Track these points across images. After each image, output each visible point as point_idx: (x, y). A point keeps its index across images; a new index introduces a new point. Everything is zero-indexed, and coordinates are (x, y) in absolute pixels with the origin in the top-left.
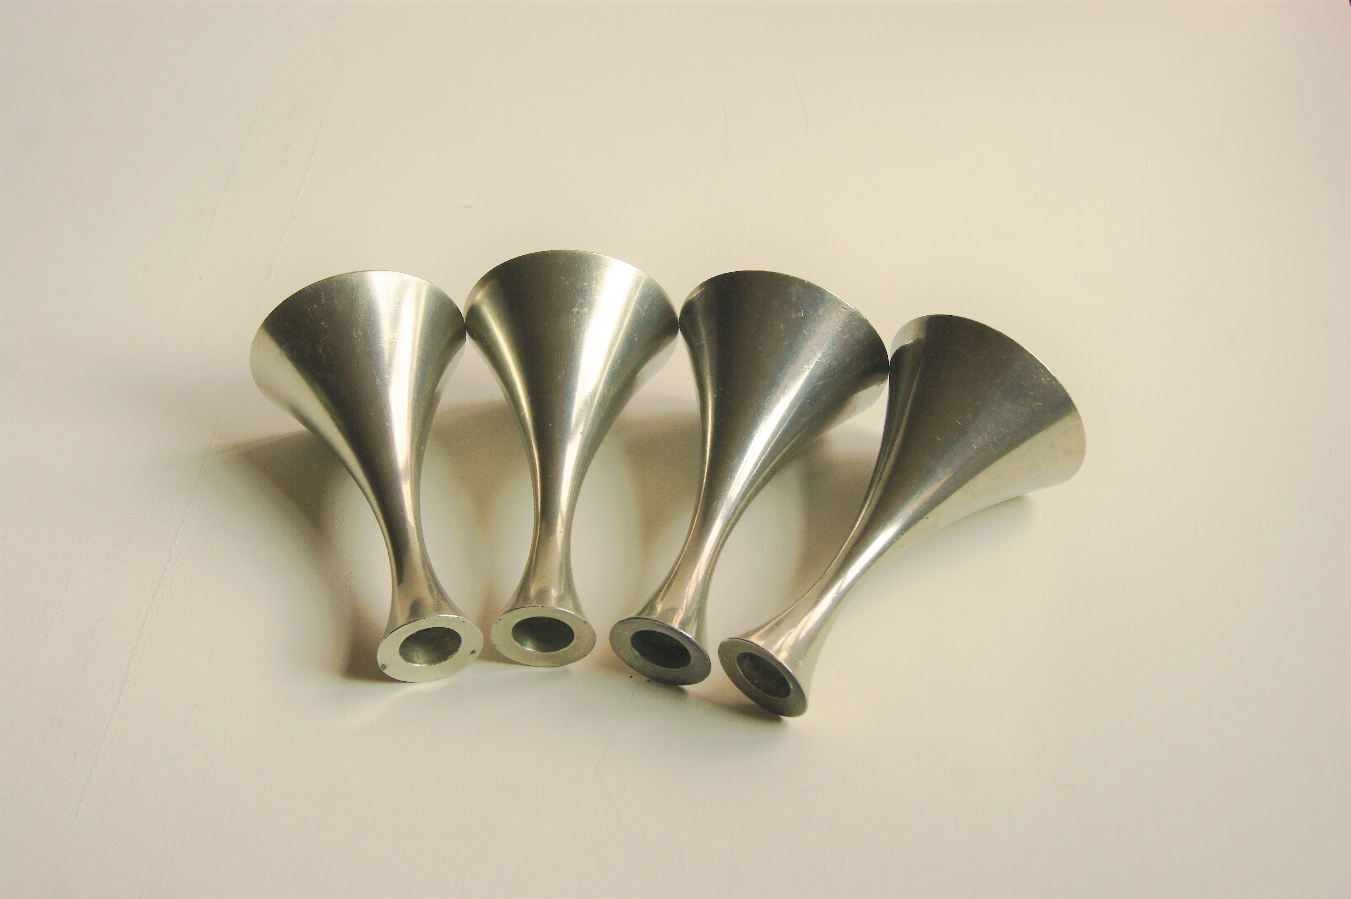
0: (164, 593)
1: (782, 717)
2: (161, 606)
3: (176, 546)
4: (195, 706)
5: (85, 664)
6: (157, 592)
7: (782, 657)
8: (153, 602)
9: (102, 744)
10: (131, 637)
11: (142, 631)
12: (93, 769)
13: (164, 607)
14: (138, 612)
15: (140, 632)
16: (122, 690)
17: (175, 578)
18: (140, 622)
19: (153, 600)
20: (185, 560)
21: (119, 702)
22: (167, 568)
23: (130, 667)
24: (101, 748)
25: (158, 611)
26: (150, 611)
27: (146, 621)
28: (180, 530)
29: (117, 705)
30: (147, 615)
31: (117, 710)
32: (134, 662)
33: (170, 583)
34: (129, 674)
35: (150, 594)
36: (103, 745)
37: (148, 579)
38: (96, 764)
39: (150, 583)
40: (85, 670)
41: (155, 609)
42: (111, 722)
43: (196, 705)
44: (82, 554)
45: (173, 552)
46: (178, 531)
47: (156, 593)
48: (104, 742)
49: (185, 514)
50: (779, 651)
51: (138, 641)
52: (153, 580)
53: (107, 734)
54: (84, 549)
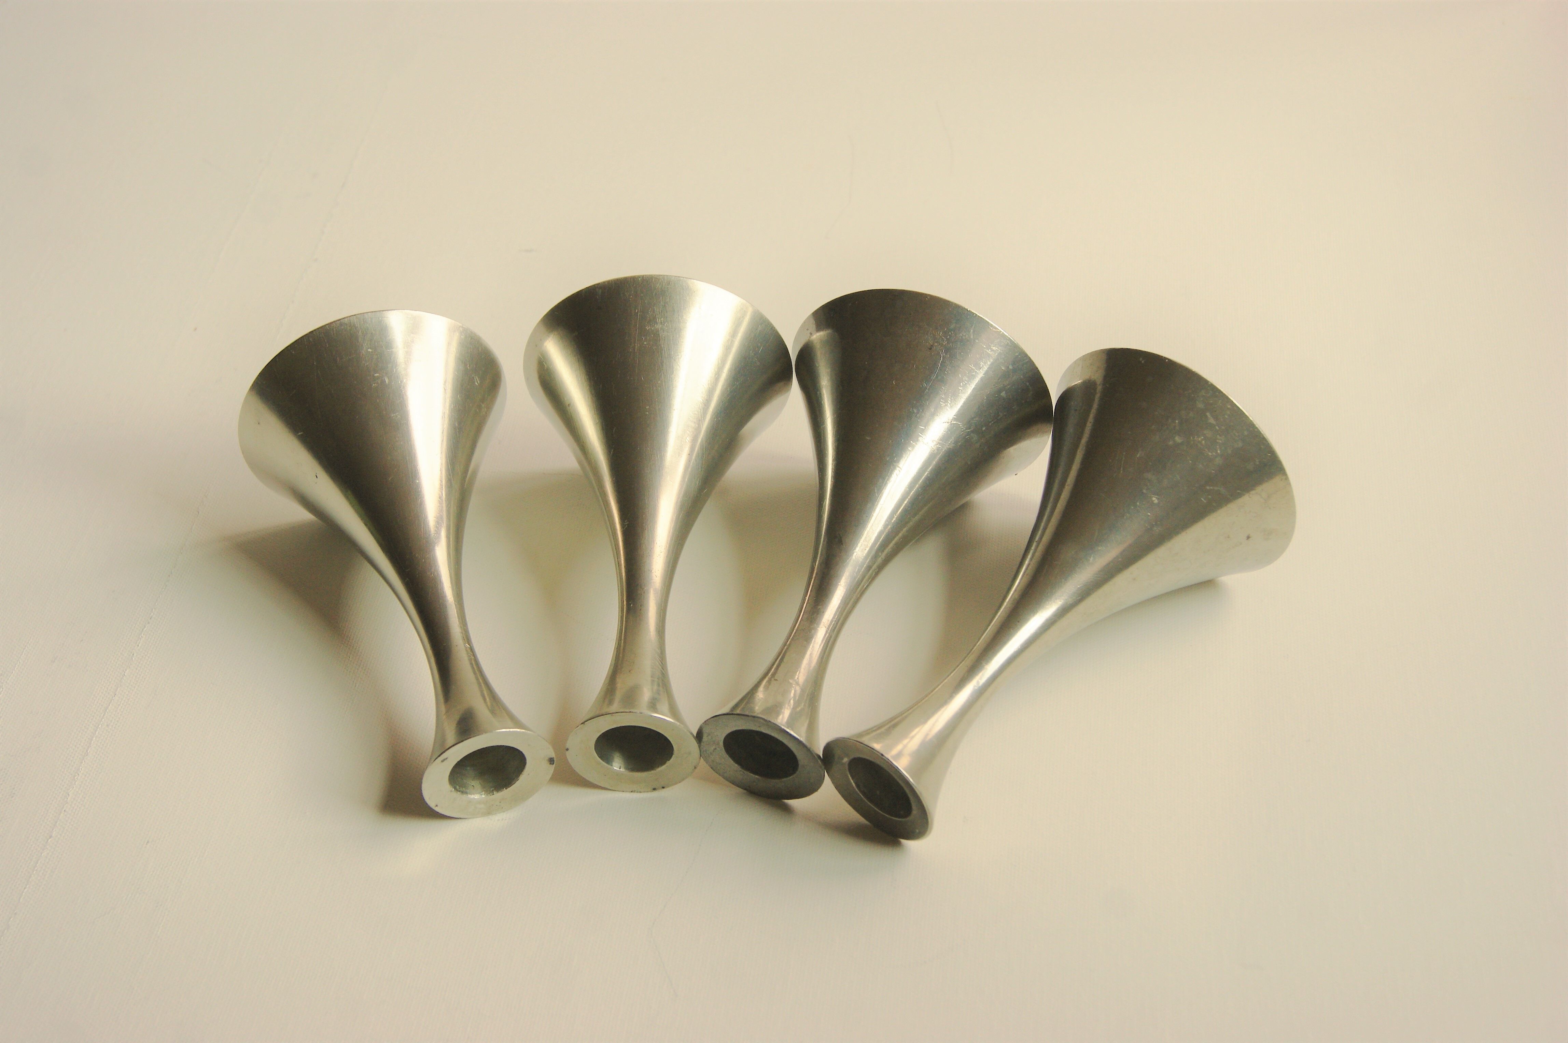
0: (119, 705)
1: (903, 841)
2: (113, 721)
3: (139, 647)
4: (146, 844)
5: (14, 789)
6: (110, 703)
7: (902, 764)
8: (104, 715)
9: (25, 888)
10: (73, 757)
11: (87, 751)
12: (11, 919)
13: (118, 721)
14: (85, 727)
15: (85, 751)
16: (56, 822)
17: (134, 687)
18: (85, 740)
19: (105, 713)
20: (148, 665)
21: (51, 837)
22: (125, 674)
23: (69, 795)
24: (24, 894)
25: (110, 727)
26: (100, 726)
27: (94, 739)
28: (145, 629)
29: (48, 840)
30: (96, 731)
31: (48, 847)
32: (74, 788)
33: (127, 693)
34: (67, 803)
35: (102, 705)
36: (26, 890)
37: (101, 688)
38: (16, 914)
39: (102, 693)
40: (12, 797)
41: (106, 724)
42: (39, 862)
43: (148, 842)
44: (21, 655)
45: (135, 655)
46: (143, 630)
47: (109, 705)
48: (28, 886)
49: (154, 610)
50: (899, 755)
51: (82, 763)
52: (107, 689)
53: (33, 876)
54: (24, 649)
